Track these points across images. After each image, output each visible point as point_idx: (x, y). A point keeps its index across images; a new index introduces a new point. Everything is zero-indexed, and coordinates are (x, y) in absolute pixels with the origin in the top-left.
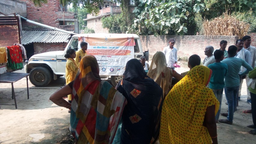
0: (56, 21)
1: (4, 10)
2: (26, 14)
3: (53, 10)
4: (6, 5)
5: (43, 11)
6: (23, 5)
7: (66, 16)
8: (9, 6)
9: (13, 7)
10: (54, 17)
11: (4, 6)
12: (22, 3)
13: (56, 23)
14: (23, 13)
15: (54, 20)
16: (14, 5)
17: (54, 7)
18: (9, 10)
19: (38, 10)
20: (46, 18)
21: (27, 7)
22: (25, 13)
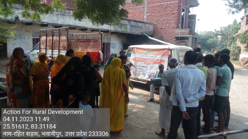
0: (173, 37)
1: (134, 30)
2: (153, 33)
3: (172, 28)
4: (135, 26)
5: (165, 30)
6: (151, 26)
7: (182, 33)
8: (138, 27)
9: (141, 27)
10: (172, 34)
11: (134, 27)
12: (150, 24)
13: (173, 39)
14: (150, 32)
15: (172, 36)
16: (143, 26)
17: (173, 25)
18: (138, 30)
19: (162, 29)
20: (166, 35)
21: (154, 27)
22: (151, 32)
